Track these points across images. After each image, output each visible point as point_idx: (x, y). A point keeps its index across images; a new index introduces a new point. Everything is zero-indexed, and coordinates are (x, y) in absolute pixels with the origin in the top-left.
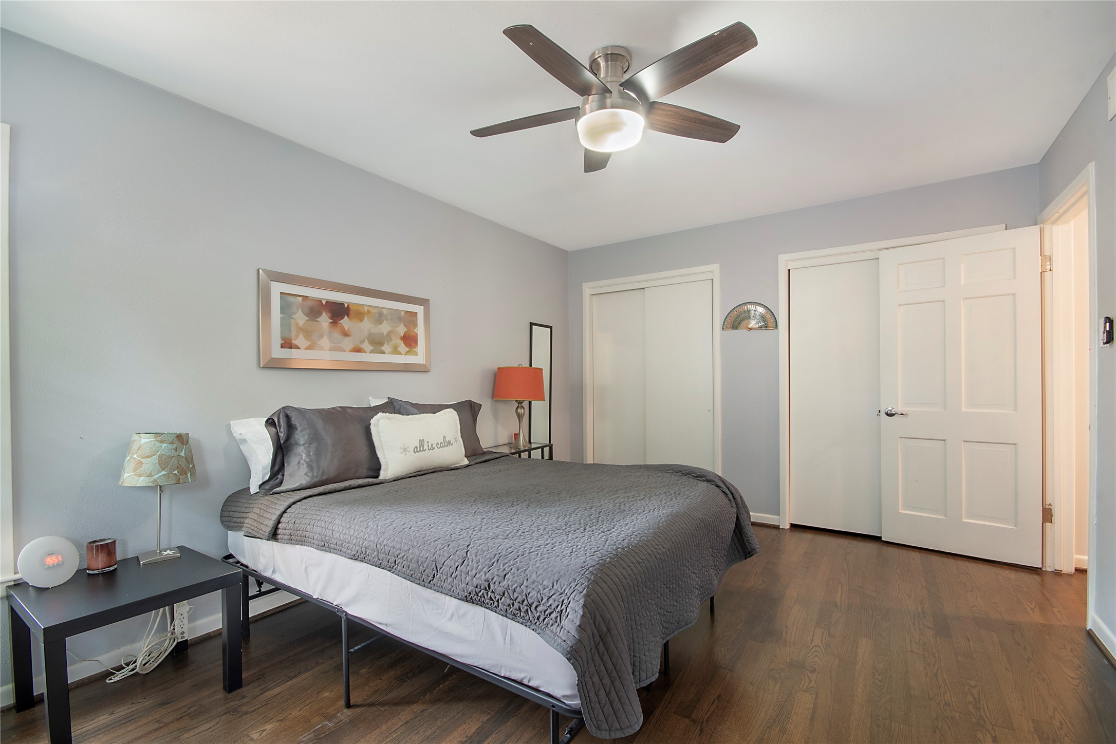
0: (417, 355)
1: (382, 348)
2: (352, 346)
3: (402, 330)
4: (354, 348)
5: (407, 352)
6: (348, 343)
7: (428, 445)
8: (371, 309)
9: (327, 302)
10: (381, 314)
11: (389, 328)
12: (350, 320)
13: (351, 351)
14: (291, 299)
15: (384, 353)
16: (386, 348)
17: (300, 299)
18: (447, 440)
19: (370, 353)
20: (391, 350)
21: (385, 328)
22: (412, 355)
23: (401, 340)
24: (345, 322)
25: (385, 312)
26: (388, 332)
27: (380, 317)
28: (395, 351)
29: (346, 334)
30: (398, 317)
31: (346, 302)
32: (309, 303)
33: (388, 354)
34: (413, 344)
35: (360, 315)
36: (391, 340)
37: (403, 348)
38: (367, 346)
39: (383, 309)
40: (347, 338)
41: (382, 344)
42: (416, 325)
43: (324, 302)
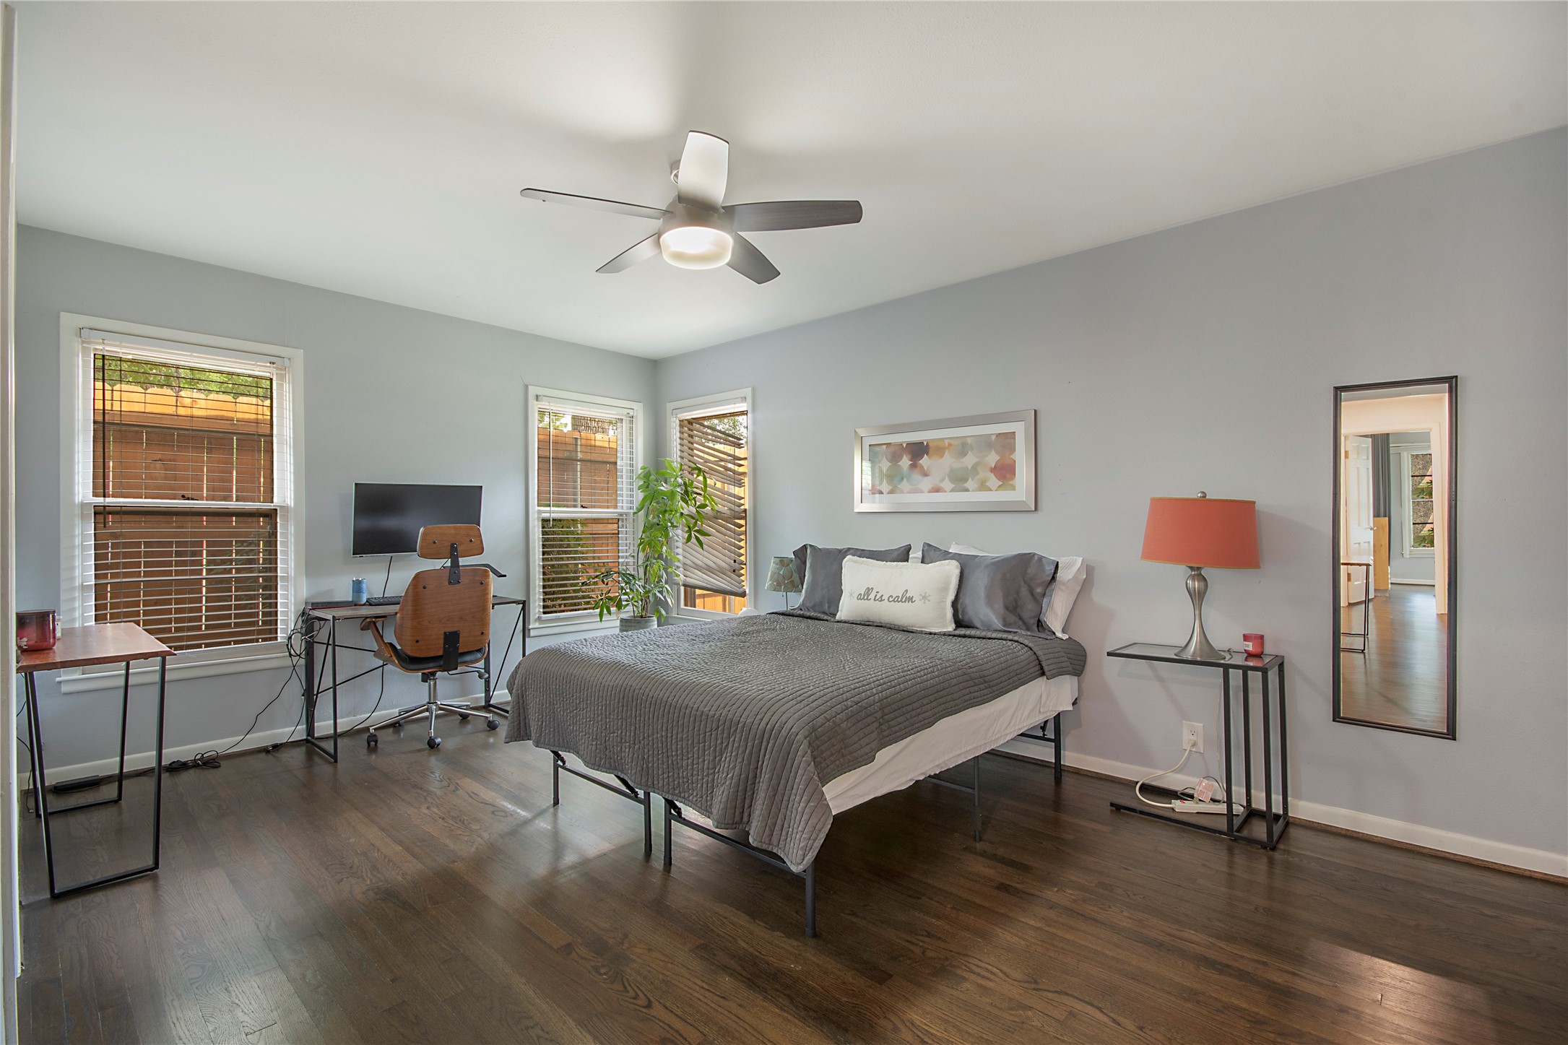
0: (1014, 489)
1: (965, 485)
2: (930, 486)
3: (993, 458)
4: (933, 488)
5: (999, 486)
6: (926, 483)
7: (876, 595)
8: (952, 442)
9: (907, 444)
10: (964, 445)
11: (975, 460)
12: (930, 458)
13: (930, 492)
14: (877, 449)
15: (967, 490)
16: (970, 484)
17: (885, 447)
18: (908, 595)
19: (950, 492)
20: (976, 486)
21: (969, 460)
22: (1006, 490)
23: (991, 472)
24: (925, 461)
25: (969, 441)
26: (974, 464)
27: (963, 448)
28: (983, 487)
29: (925, 475)
30: (986, 443)
31: (925, 440)
32: (892, 449)
33: (973, 491)
34: (1008, 476)
35: (940, 451)
36: (978, 473)
37: (993, 481)
38: (947, 485)
39: (968, 438)
40: (926, 478)
41: (966, 480)
42: (1013, 449)
43: (904, 445)
